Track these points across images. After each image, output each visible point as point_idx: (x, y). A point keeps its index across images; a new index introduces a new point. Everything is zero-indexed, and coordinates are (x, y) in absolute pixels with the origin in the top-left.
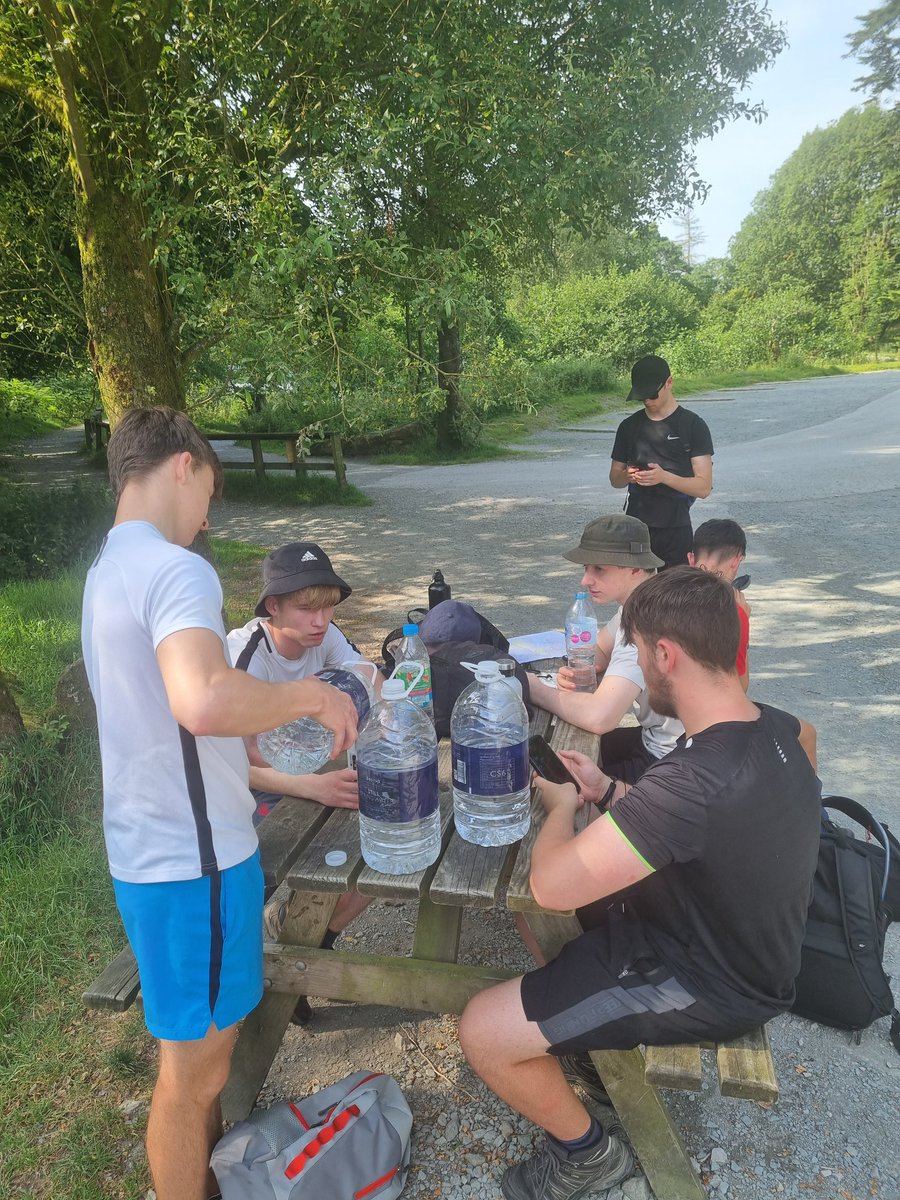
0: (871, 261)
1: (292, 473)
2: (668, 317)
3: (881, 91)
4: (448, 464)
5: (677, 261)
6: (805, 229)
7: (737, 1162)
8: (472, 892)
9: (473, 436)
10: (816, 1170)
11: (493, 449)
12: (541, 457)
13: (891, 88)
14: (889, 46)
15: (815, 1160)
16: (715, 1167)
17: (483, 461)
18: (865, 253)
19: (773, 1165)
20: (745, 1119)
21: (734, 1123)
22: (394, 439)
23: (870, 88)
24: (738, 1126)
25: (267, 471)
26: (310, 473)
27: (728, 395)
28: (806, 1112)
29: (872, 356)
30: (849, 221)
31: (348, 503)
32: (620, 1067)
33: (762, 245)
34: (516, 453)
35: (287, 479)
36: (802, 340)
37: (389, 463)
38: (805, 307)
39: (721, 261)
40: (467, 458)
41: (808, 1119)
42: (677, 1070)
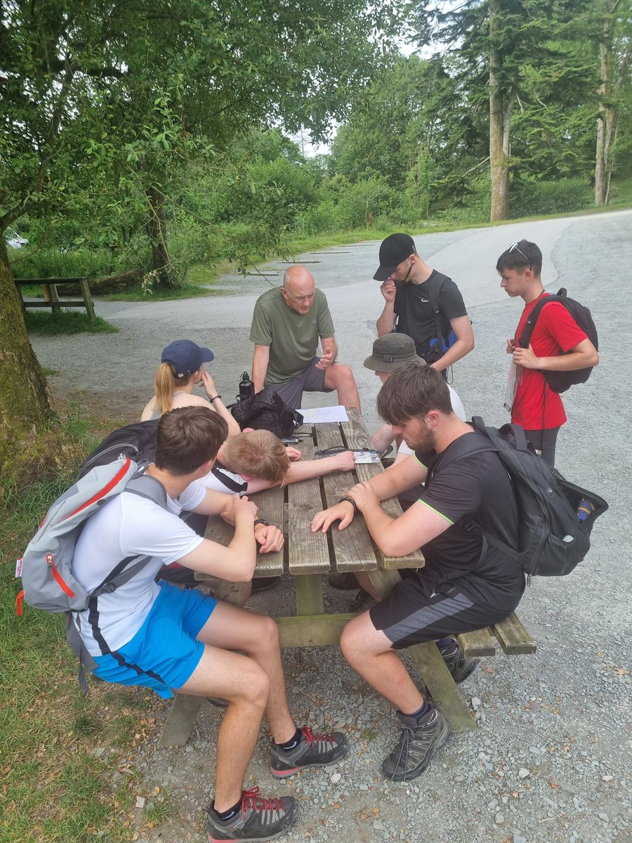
0: (421, 159)
1: (49, 309)
2: (299, 195)
3: (422, 45)
4: (164, 301)
5: (296, 155)
6: (378, 136)
7: (486, 703)
8: (363, 562)
9: (181, 279)
10: (528, 699)
11: (196, 288)
12: (232, 293)
13: (429, 44)
14: (426, 15)
15: (525, 693)
16: (476, 708)
17: (190, 298)
18: (417, 155)
19: (505, 701)
20: (483, 679)
21: (477, 683)
22: (119, 282)
23: (416, 43)
24: (480, 684)
25: (27, 309)
26: (64, 309)
27: (346, 249)
28: (513, 670)
29: (425, 223)
30: (404, 132)
31: (99, 331)
32: (428, 658)
33: (350, 147)
34: (213, 291)
35: (46, 314)
36: (384, 212)
37: (118, 300)
38: (386, 189)
39: (325, 156)
40: (179, 295)
41: (515, 674)
42: (482, 646)
